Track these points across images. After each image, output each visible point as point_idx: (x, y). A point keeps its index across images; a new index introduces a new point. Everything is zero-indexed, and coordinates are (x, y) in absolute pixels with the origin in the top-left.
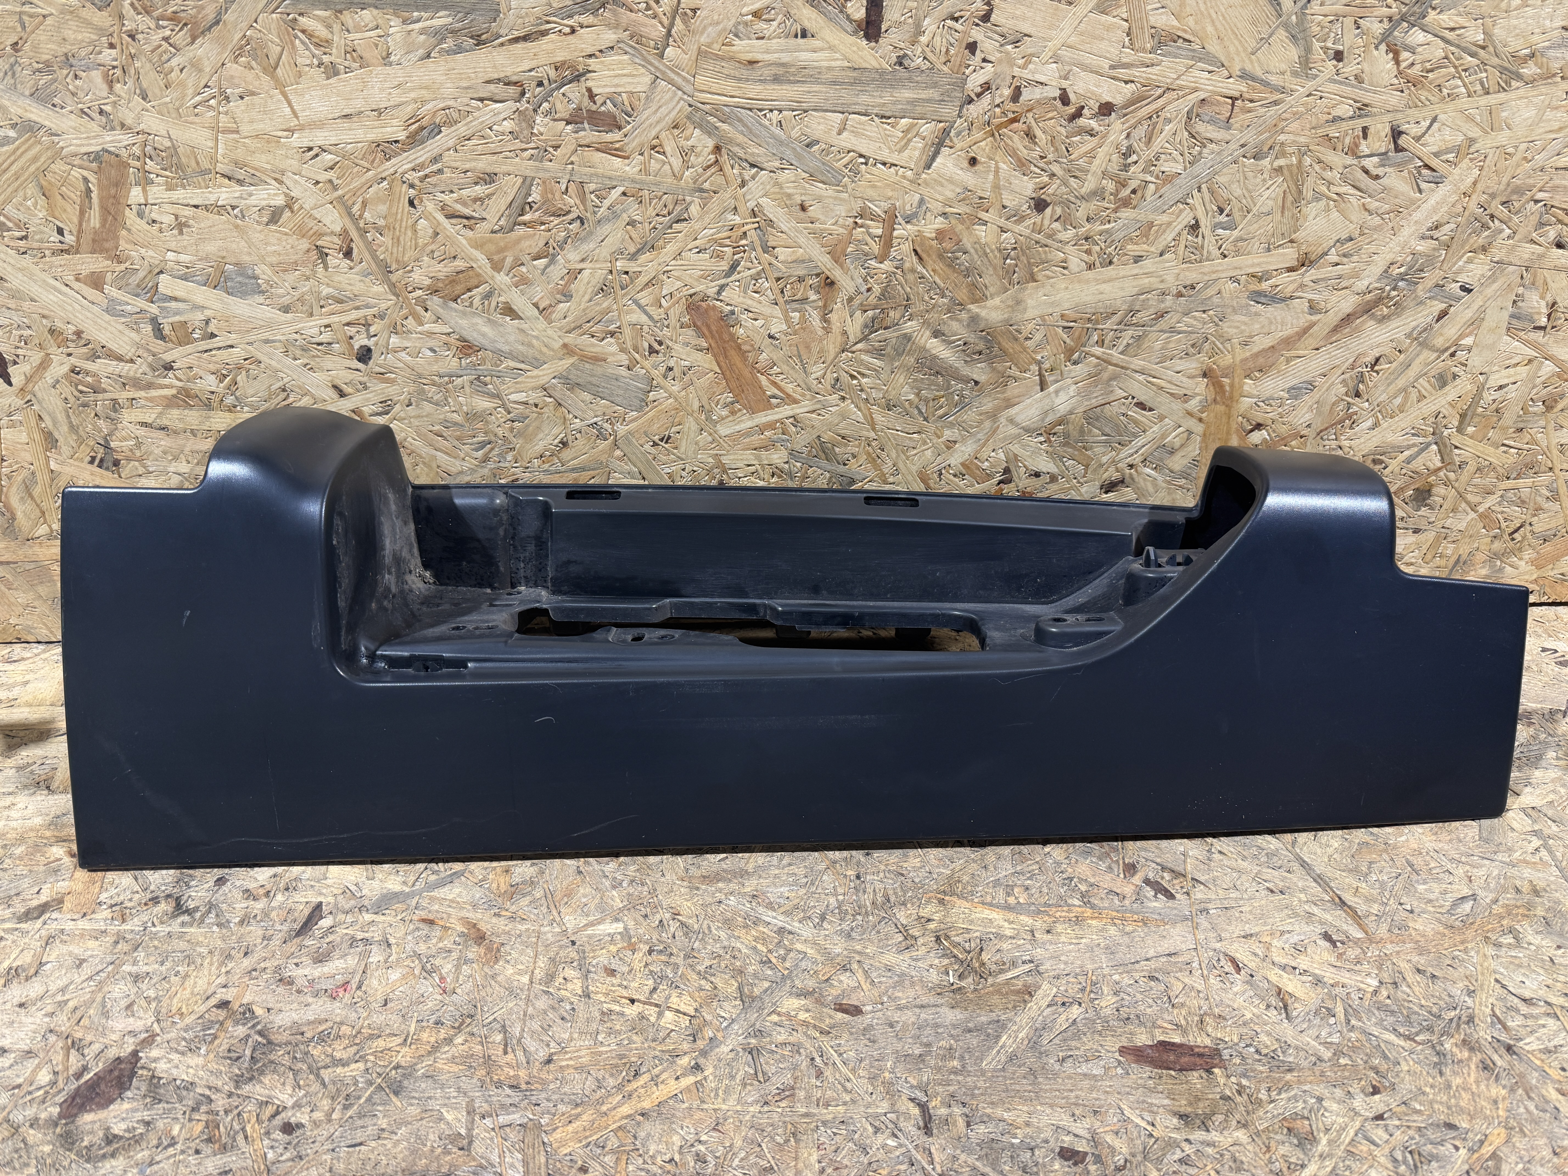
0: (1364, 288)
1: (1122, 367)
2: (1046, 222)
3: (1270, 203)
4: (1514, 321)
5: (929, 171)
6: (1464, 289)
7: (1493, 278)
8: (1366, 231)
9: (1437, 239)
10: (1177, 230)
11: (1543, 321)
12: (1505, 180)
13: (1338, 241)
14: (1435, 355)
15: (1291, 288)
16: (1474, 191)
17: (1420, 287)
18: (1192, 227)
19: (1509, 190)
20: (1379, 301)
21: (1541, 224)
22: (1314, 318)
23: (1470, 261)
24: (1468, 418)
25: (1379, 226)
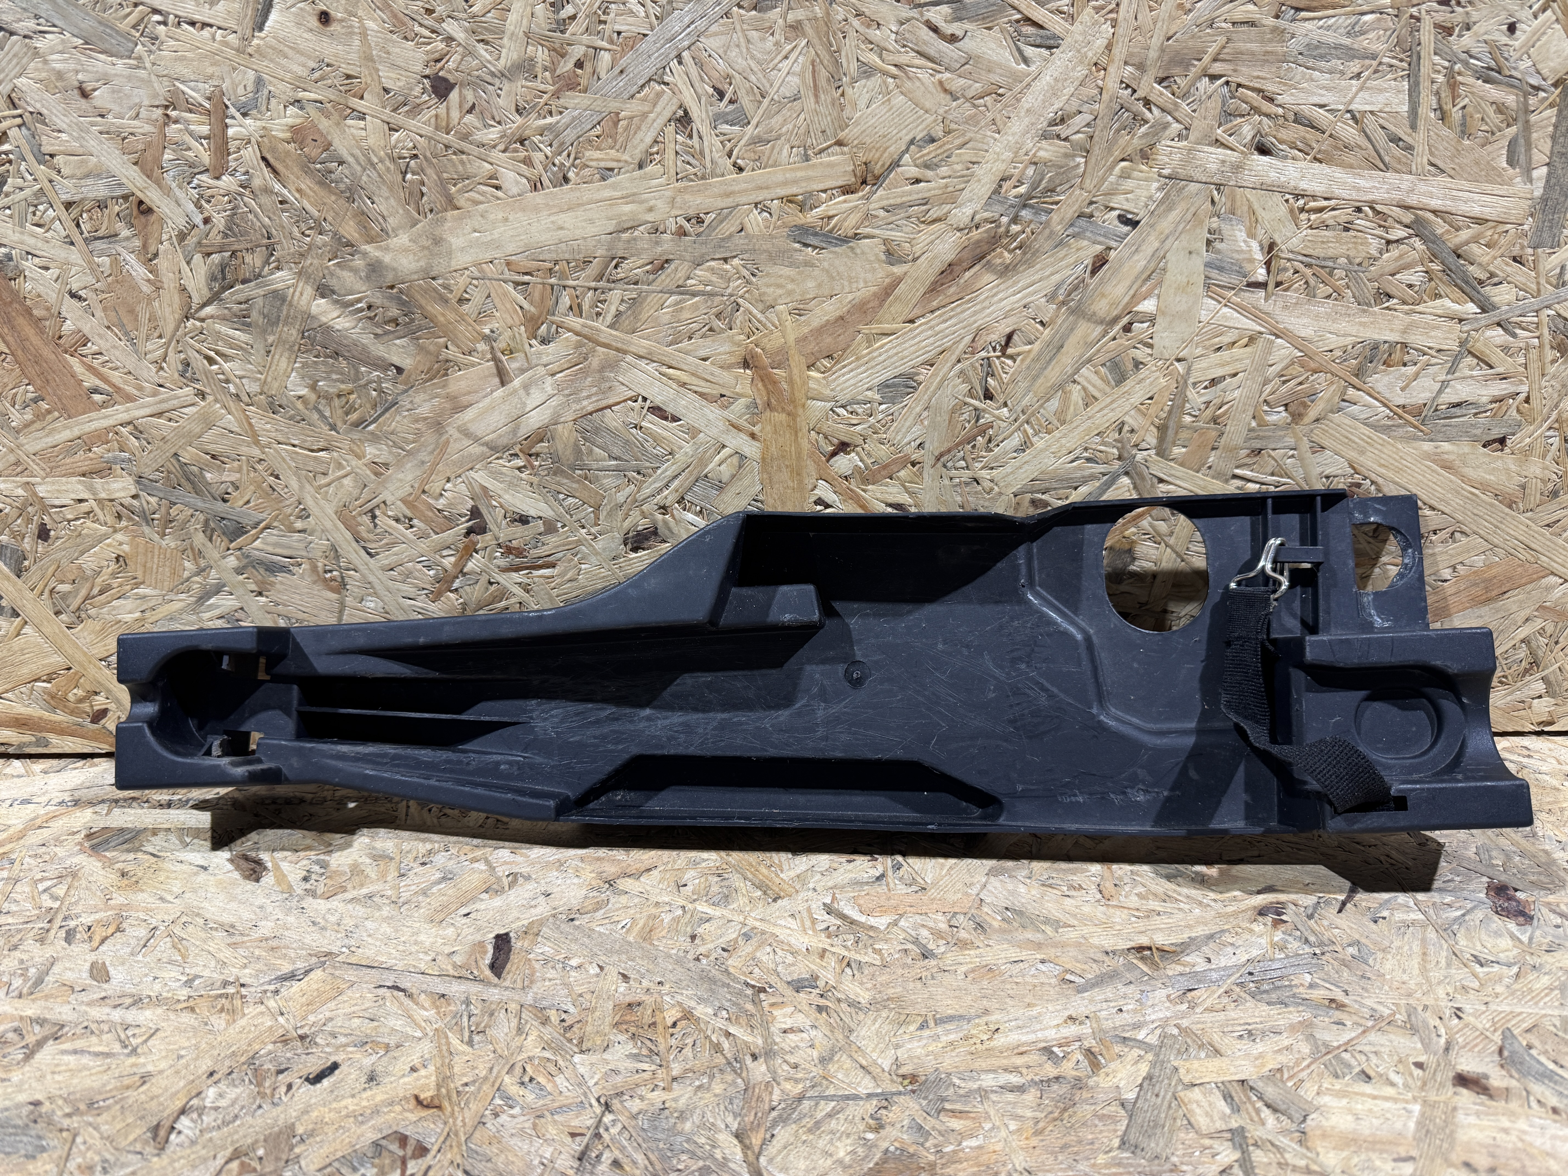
0: (966, 220)
1: (618, 350)
2: (455, 114)
3: (794, 81)
4: (1214, 273)
5: (262, 35)
6: (1124, 220)
7: (1166, 204)
8: (953, 126)
9: (1066, 139)
10: (657, 125)
11: (1261, 274)
12: (1156, 42)
13: (912, 142)
14: (1099, 329)
15: (853, 220)
16: (1111, 61)
17: (1055, 217)
18: (679, 120)
19: (1166, 58)
20: (994, 241)
21: (1229, 115)
22: (898, 270)
23: (1125, 175)
24: (1171, 433)
25: (972, 117)
